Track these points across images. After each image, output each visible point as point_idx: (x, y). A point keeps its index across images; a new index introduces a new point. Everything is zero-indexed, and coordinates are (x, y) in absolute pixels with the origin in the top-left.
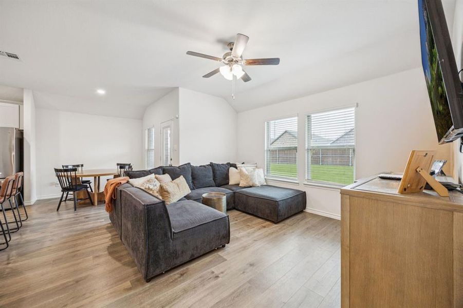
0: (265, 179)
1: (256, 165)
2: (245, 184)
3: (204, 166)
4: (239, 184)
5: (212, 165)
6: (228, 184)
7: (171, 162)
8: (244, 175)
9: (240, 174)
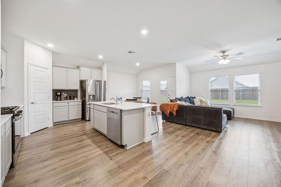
0: (210, 104)
1: (204, 98)
3: (186, 98)
7: (169, 96)
8: (204, 102)
9: (201, 101)
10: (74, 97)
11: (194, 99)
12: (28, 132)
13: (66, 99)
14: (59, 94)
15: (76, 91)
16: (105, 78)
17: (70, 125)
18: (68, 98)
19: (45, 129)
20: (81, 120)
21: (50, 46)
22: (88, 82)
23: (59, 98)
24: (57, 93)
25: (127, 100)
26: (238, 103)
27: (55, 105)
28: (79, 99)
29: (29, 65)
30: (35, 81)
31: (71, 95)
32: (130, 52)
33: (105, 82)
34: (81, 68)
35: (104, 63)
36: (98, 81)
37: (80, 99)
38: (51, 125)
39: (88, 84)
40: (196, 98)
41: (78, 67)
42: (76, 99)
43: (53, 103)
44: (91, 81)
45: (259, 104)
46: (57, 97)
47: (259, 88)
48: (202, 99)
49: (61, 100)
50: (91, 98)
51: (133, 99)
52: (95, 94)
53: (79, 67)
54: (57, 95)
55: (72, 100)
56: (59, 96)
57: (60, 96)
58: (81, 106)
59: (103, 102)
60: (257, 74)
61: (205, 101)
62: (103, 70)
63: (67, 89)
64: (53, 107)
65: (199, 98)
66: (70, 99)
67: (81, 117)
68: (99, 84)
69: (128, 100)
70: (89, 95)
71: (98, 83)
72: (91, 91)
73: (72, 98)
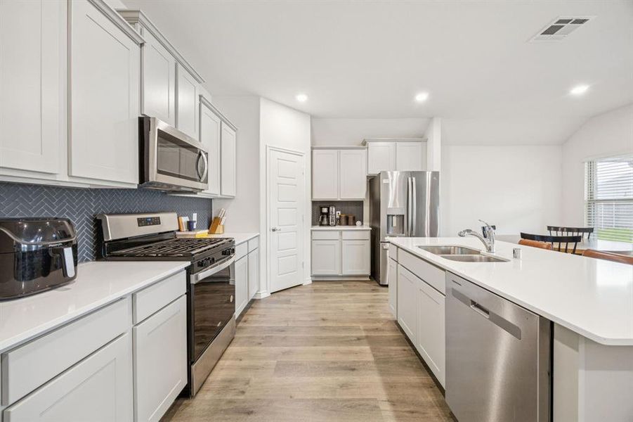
10: (354, 218)
12: (267, 289)
13: (340, 222)
14: (325, 210)
15: (360, 203)
16: (435, 164)
17: (342, 291)
18: (343, 221)
19: (296, 289)
20: (368, 279)
21: (302, 98)
22: (387, 178)
23: (325, 219)
24: (321, 208)
25: (523, 236)
27: (316, 235)
28: (367, 226)
29: (268, 148)
30: (278, 184)
31: (349, 213)
32: (552, 31)
33: (435, 174)
34: (370, 144)
35: (431, 119)
36: (413, 174)
37: (368, 224)
38: (307, 281)
39: (388, 184)
41: (364, 143)
42: (358, 223)
43: (312, 231)
44: (396, 174)
46: (322, 219)
49: (328, 225)
50: (395, 225)
51: (547, 233)
52: (404, 213)
53: (366, 143)
54: (322, 212)
55: (350, 225)
56: (325, 216)
57: (328, 214)
58: (368, 244)
59: (428, 241)
62: (428, 143)
63: (339, 200)
64: (312, 240)
66: (347, 224)
67: (368, 272)
68: (415, 181)
69: (532, 237)
70: (388, 216)
71: (414, 179)
72: (394, 202)
73: (351, 220)
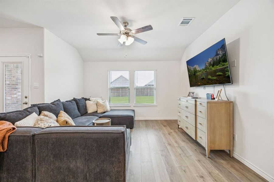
0: (110, 106)
1: (101, 98)
2: (102, 111)
3: (69, 101)
4: (97, 111)
5: (75, 100)
6: (87, 112)
7: (25, 100)
8: (101, 105)
9: (97, 104)
11: (87, 102)
26: (138, 104)
40: (90, 99)
45: (155, 104)
47: (155, 86)
48: (99, 100)
60: (152, 71)
61: (103, 104)
65: (94, 99)
